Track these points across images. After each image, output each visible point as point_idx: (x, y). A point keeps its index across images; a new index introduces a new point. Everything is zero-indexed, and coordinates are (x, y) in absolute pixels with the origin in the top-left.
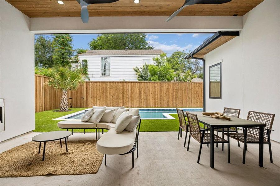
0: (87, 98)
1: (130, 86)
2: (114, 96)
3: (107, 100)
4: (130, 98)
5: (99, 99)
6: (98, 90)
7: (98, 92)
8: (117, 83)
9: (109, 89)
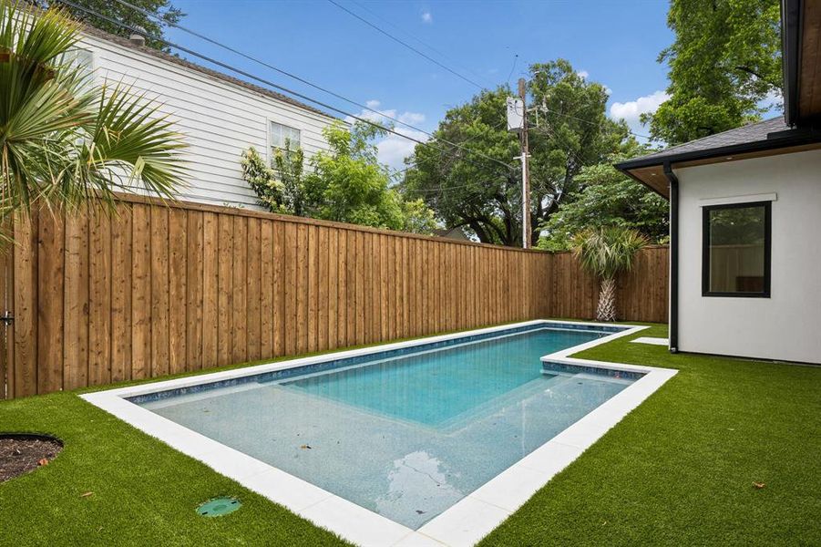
0: (39, 312)
1: (312, 243)
2: (238, 298)
3: (200, 320)
4: (312, 302)
5: (141, 322)
6: (138, 259)
7: (138, 271)
8: (253, 223)
9: (209, 252)
